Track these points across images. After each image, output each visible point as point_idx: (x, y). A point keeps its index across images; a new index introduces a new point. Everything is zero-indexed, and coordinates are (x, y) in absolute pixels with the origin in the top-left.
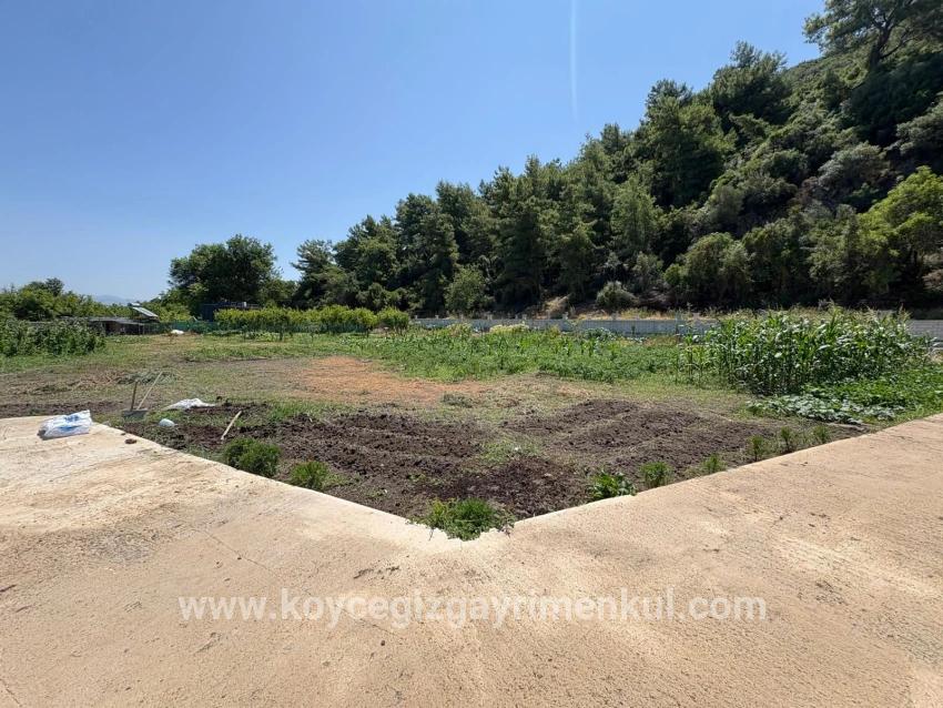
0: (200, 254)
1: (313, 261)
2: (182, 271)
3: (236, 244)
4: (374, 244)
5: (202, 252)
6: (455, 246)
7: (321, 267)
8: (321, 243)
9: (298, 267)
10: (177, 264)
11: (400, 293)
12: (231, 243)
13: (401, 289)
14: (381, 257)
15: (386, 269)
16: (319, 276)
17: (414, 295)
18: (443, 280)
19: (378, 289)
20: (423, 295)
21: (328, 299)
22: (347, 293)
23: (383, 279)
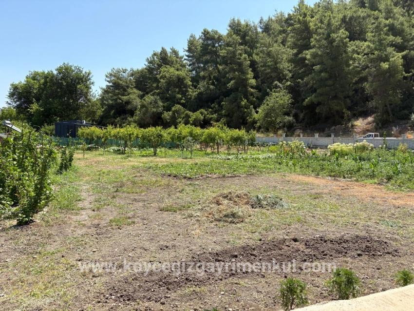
0: (34, 78)
2: (21, 94)
3: (65, 71)
6: (250, 74)
7: (125, 90)
8: (124, 71)
10: (15, 88)
11: (202, 113)
12: (60, 70)
13: (203, 110)
14: (179, 83)
15: (184, 93)
16: (125, 98)
17: (215, 116)
18: (244, 102)
19: (180, 110)
20: (225, 116)
21: (136, 118)
22: (153, 113)
23: (183, 101)
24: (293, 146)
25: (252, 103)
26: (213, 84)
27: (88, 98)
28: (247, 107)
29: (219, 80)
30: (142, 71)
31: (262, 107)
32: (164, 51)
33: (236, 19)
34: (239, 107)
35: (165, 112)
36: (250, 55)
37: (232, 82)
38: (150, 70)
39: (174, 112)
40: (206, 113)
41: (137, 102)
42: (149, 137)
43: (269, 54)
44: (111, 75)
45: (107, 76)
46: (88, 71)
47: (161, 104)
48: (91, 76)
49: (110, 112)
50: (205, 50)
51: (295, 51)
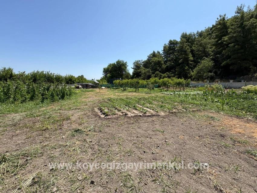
0: (110, 66)
1: (137, 66)
2: (106, 71)
4: (156, 59)
5: (110, 65)
6: (190, 55)
7: (139, 68)
8: (139, 61)
9: (133, 68)
10: (104, 69)
11: (167, 74)
12: (117, 62)
13: (167, 73)
14: (159, 63)
15: (160, 67)
16: (139, 70)
17: (173, 75)
18: (187, 68)
19: (158, 73)
20: (177, 74)
21: (142, 77)
22: (148, 75)
23: (160, 70)
24: (214, 87)
25: (190, 68)
26: (173, 62)
27: (126, 71)
28: (188, 70)
29: (176, 60)
30: (146, 60)
31: (196, 69)
32: (154, 52)
33: (185, 33)
34: (184, 70)
36: (191, 47)
37: (181, 60)
38: (148, 59)
40: (169, 74)
43: (201, 45)
44: (135, 63)
45: (133, 63)
46: (126, 62)
49: (134, 76)
50: (170, 48)
51: (216, 40)
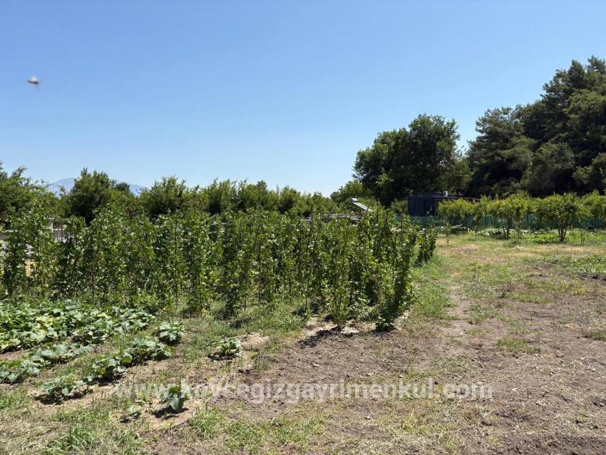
0: (383, 142)
2: (368, 163)
3: (421, 126)
5: (384, 139)
8: (506, 111)
10: (362, 156)
12: (414, 126)
16: (506, 153)
21: (525, 182)
22: (557, 171)
27: (452, 158)
30: (536, 106)
32: (576, 67)
35: (579, 168)
38: (550, 102)
39: (596, 167)
41: (527, 156)
42: (550, 211)
44: (484, 120)
45: (478, 124)
46: (451, 121)
47: (570, 154)
48: (455, 126)
49: (483, 176)
